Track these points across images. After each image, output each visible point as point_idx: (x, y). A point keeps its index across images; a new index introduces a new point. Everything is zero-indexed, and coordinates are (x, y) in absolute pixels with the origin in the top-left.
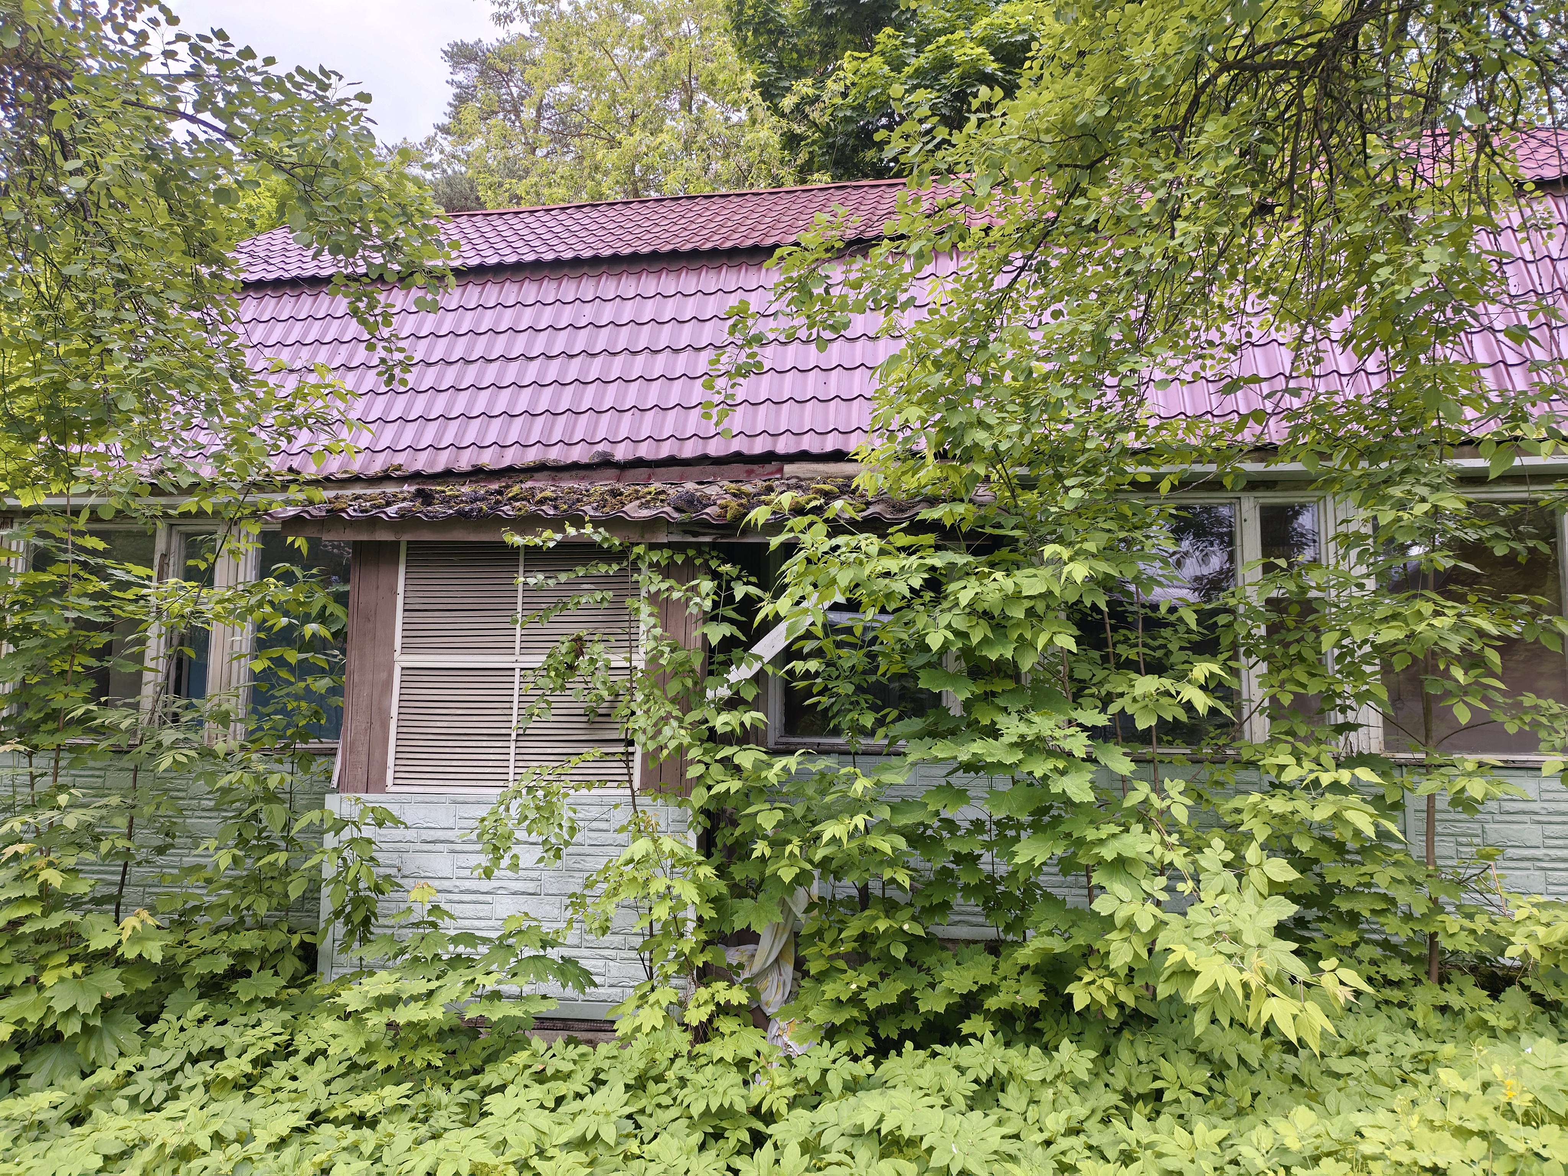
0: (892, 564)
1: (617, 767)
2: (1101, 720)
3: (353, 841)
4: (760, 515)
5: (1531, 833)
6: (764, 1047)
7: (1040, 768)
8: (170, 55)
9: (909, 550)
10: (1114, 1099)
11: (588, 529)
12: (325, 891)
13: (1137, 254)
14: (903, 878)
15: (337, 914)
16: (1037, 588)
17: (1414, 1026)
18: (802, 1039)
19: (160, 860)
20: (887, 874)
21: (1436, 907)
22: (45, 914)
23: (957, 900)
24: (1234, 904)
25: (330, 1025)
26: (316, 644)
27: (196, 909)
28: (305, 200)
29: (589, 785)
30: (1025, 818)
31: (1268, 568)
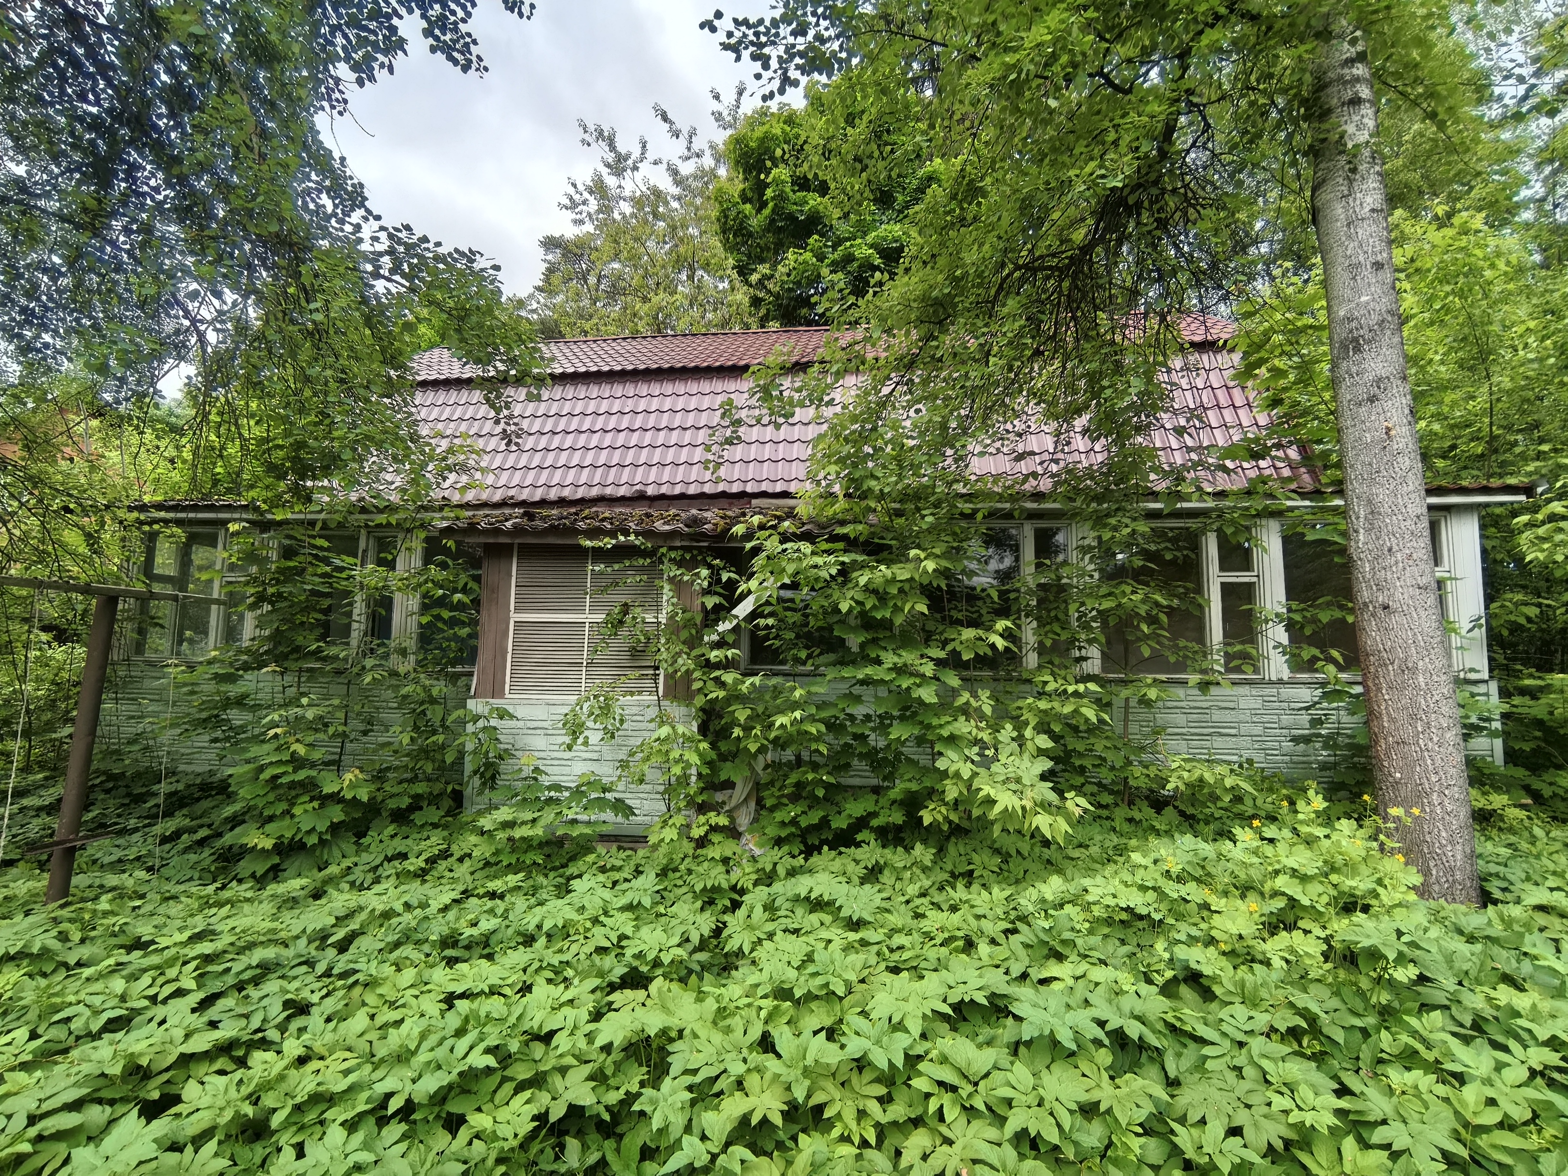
0: (819, 560)
1: (649, 683)
2: (942, 655)
3: (485, 728)
4: (739, 529)
5: (1181, 719)
6: (739, 850)
7: (905, 683)
8: (375, 239)
9: (829, 552)
10: (946, 876)
11: (632, 537)
12: (468, 758)
13: (966, 376)
14: (824, 749)
15: (475, 772)
16: (906, 576)
17: (1114, 829)
18: (761, 846)
19: (365, 739)
20: (814, 746)
21: (1129, 763)
22: (295, 771)
23: (855, 762)
24: (1017, 762)
25: (473, 839)
26: (461, 607)
27: (388, 769)
28: (459, 331)
29: (632, 694)
30: (896, 713)
31: (1038, 566)
